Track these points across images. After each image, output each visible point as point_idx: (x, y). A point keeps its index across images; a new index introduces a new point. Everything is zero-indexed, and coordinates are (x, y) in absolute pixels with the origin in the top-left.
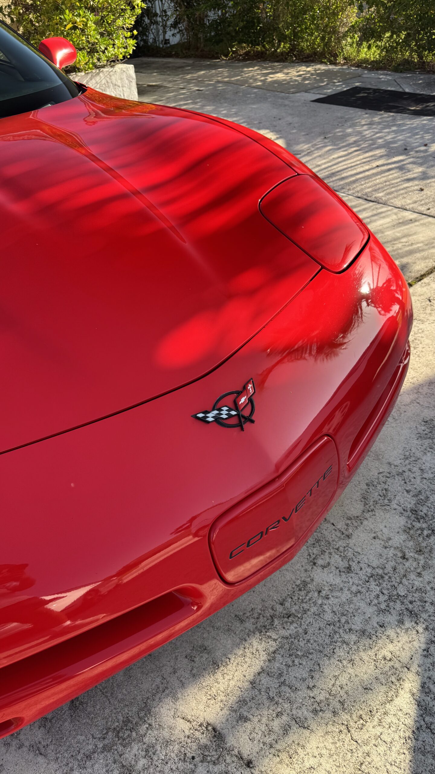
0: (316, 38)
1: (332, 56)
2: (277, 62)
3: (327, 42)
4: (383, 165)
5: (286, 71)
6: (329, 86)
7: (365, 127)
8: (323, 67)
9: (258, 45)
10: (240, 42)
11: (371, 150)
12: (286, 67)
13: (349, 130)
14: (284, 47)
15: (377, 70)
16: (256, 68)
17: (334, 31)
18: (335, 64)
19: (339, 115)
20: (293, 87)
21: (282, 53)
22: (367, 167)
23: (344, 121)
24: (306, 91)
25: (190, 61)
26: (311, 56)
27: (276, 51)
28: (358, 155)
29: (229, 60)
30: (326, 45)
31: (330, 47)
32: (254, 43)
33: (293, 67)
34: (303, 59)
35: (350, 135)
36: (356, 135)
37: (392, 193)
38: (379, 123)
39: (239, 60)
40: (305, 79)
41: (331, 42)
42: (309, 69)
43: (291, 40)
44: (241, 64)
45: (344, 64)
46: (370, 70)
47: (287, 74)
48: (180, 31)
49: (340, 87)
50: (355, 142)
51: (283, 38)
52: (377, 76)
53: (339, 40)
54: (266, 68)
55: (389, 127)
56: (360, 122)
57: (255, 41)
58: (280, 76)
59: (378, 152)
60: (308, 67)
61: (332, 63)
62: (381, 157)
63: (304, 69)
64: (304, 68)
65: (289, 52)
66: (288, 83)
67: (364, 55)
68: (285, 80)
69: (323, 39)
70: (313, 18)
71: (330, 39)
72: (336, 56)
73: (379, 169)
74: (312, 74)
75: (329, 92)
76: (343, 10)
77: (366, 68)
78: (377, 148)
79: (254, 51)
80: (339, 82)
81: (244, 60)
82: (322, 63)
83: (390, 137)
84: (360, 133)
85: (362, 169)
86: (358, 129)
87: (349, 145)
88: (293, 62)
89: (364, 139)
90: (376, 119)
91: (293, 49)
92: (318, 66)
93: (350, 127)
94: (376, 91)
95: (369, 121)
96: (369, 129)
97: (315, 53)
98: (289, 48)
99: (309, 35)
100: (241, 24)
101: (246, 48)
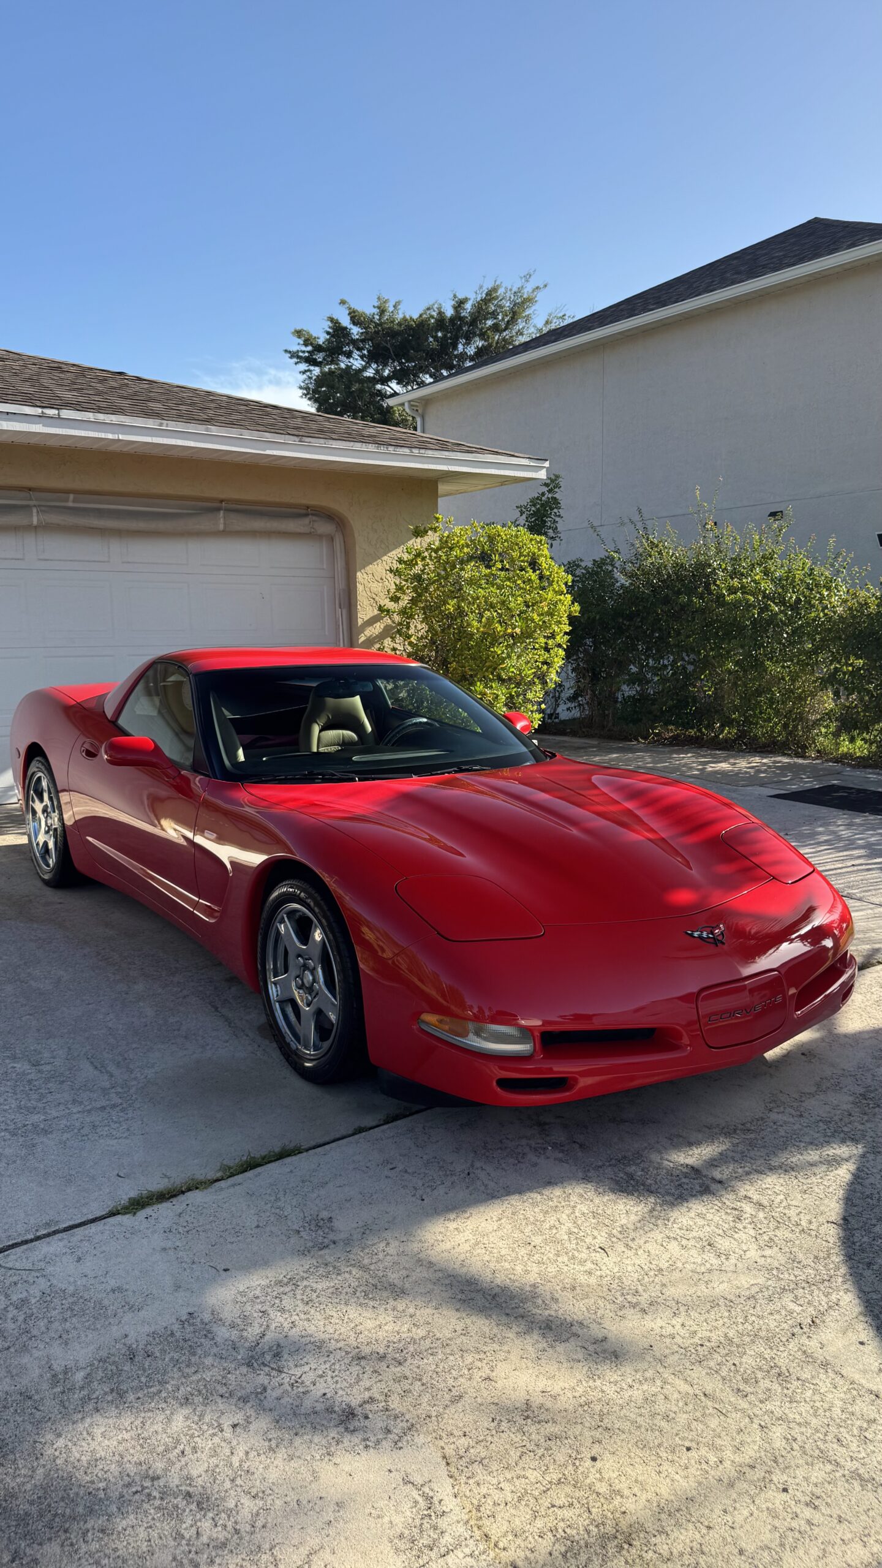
0: (776, 724)
1: (798, 747)
2: (719, 749)
3: (791, 731)
4: (861, 865)
5: (732, 761)
6: (794, 782)
7: (841, 828)
8: (786, 760)
9: (692, 728)
10: (667, 723)
11: (846, 850)
12: (733, 757)
13: (821, 829)
14: (729, 733)
15: (865, 767)
16: (689, 755)
17: (801, 718)
18: (804, 757)
19: (807, 813)
20: (743, 779)
21: (726, 740)
22: (840, 866)
23: (813, 820)
24: (761, 785)
25: (595, 742)
26: (769, 746)
27: (717, 736)
28: (830, 854)
29: (649, 743)
30: (790, 733)
31: (795, 736)
32: (687, 726)
33: (743, 757)
34: (756, 749)
35: (820, 833)
36: (828, 835)
37: (870, 890)
38: (861, 825)
39: (664, 745)
40: (759, 771)
41: (797, 730)
42: (765, 761)
43: (739, 726)
44: (667, 749)
45: (817, 758)
46: (853, 766)
47: (735, 764)
48: (580, 705)
49: (809, 783)
50: (826, 841)
51: (728, 722)
52: (863, 774)
53: (809, 729)
54: (704, 756)
55: (874, 829)
56: (835, 822)
57: (688, 723)
58: (724, 766)
59: (856, 852)
60: (763, 758)
61: (798, 755)
62: (859, 857)
63: (756, 761)
64: (757, 759)
65: (736, 739)
66: (737, 774)
67: (845, 750)
68: (732, 771)
69: (785, 726)
70: (772, 701)
71: (795, 727)
72: (804, 747)
73: (855, 868)
74: (769, 767)
75: (794, 787)
76: (813, 695)
77: (849, 765)
78: (855, 848)
79: (685, 734)
80: (808, 778)
81: (671, 744)
82: (784, 755)
83: (873, 839)
84: (834, 832)
85: (833, 867)
86: (831, 828)
87: (819, 844)
88: (742, 751)
89: (839, 839)
90: (858, 821)
91: (742, 735)
92: (779, 759)
93: (821, 826)
94: (859, 791)
95: (847, 821)
96: (848, 829)
97: (775, 743)
98: (736, 734)
99: (765, 721)
100: (670, 703)
101: (672, 731)
